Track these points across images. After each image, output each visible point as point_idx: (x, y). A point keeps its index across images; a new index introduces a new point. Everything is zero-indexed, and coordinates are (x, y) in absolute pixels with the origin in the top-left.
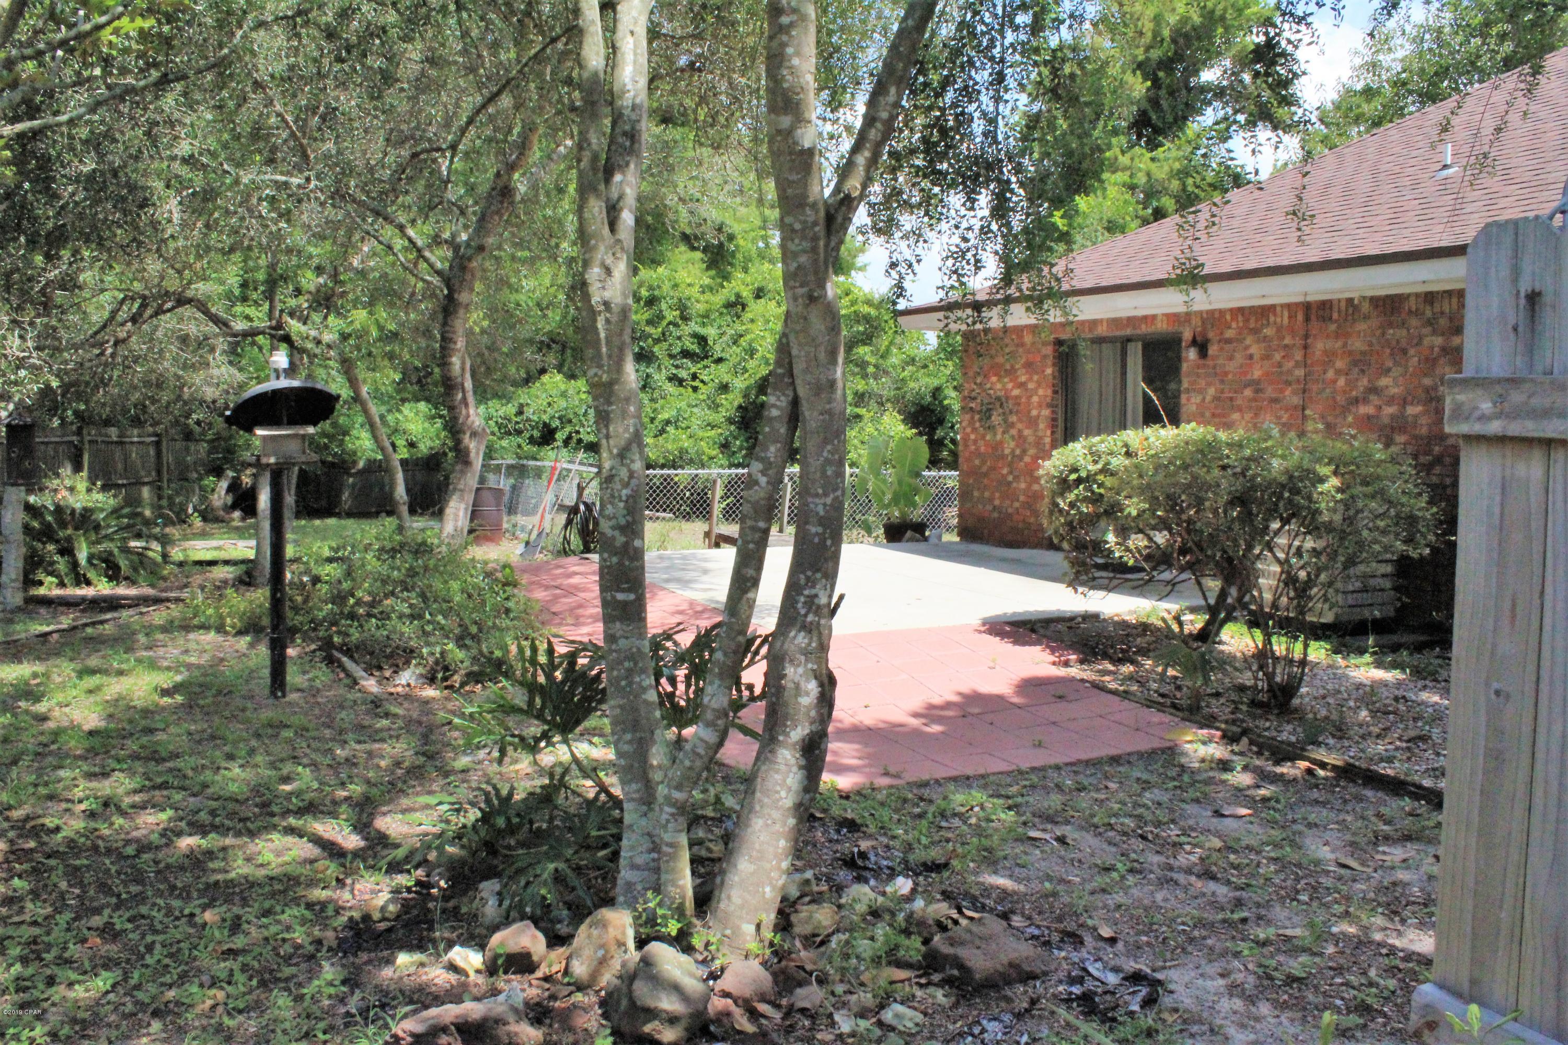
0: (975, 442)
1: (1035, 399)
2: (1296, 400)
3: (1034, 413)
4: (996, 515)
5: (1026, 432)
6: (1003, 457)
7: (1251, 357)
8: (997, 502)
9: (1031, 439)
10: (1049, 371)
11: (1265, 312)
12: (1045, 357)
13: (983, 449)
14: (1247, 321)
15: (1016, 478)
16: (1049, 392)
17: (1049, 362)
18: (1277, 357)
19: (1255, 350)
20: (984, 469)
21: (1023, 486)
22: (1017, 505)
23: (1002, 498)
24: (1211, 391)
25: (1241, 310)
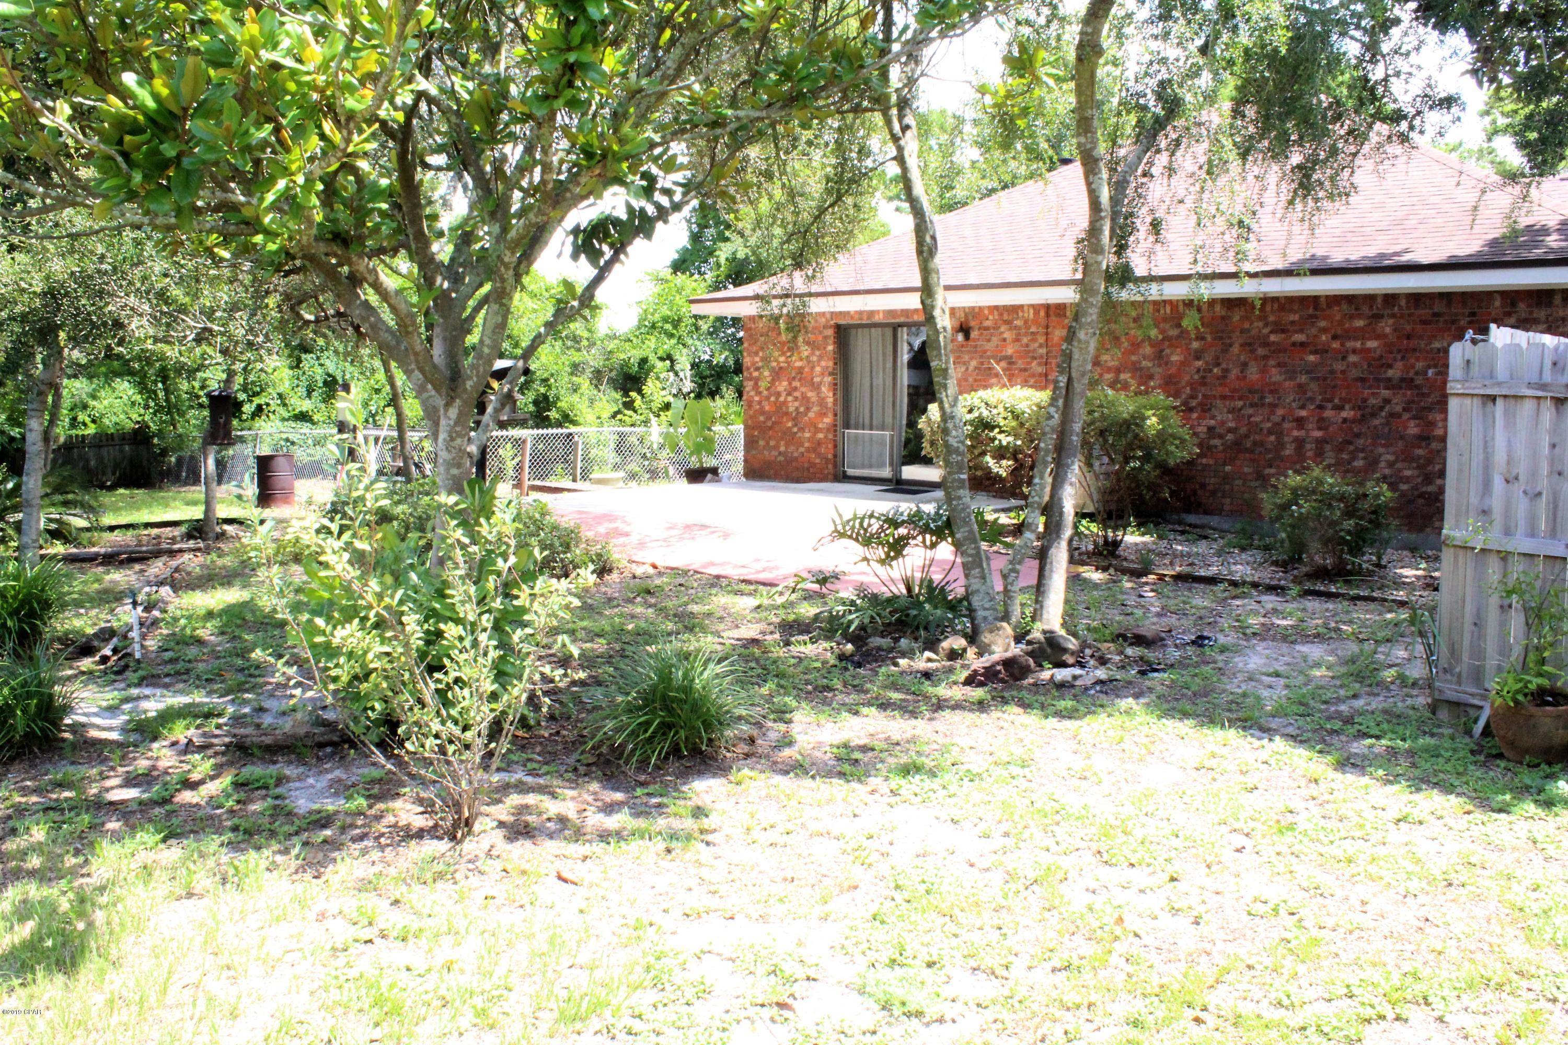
0: (760, 403)
1: (818, 369)
2: (1040, 370)
3: (817, 380)
4: (781, 458)
5: (810, 394)
6: (787, 414)
7: (1004, 340)
8: (782, 449)
9: (814, 399)
10: (830, 348)
11: (1014, 310)
12: (826, 337)
13: (767, 408)
14: (1001, 315)
15: (802, 430)
16: (831, 364)
17: (831, 341)
18: (1025, 340)
19: (1007, 335)
20: (769, 424)
21: (807, 435)
22: (802, 450)
23: (787, 446)
24: (974, 363)
25: (996, 308)
